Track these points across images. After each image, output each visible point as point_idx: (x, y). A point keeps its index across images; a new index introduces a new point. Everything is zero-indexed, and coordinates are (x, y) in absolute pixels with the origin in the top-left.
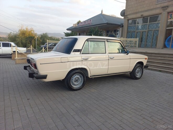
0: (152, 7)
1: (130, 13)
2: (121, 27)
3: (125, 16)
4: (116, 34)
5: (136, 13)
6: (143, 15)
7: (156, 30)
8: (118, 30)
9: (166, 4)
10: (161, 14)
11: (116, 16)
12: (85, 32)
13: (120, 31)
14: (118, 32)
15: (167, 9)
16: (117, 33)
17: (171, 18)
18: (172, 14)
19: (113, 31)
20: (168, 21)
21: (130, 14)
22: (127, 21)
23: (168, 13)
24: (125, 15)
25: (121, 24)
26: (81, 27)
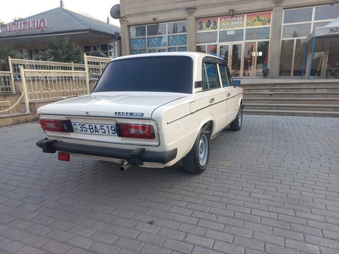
0: (170, 7)
1: (131, 12)
2: (116, 40)
3: (121, 18)
4: (107, 53)
5: (143, 14)
6: (156, 19)
7: (181, 47)
8: (110, 46)
9: (191, 4)
10: (186, 20)
11: (92, 17)
12: (26, 48)
13: (115, 48)
14: (112, 50)
15: (193, 12)
16: (110, 51)
17: (201, 28)
18: (201, 22)
19: (99, 47)
20: (198, 32)
21: (130, 15)
22: (126, 27)
23: (196, 19)
24: (122, 15)
25: (115, 33)
26: (14, 34)
